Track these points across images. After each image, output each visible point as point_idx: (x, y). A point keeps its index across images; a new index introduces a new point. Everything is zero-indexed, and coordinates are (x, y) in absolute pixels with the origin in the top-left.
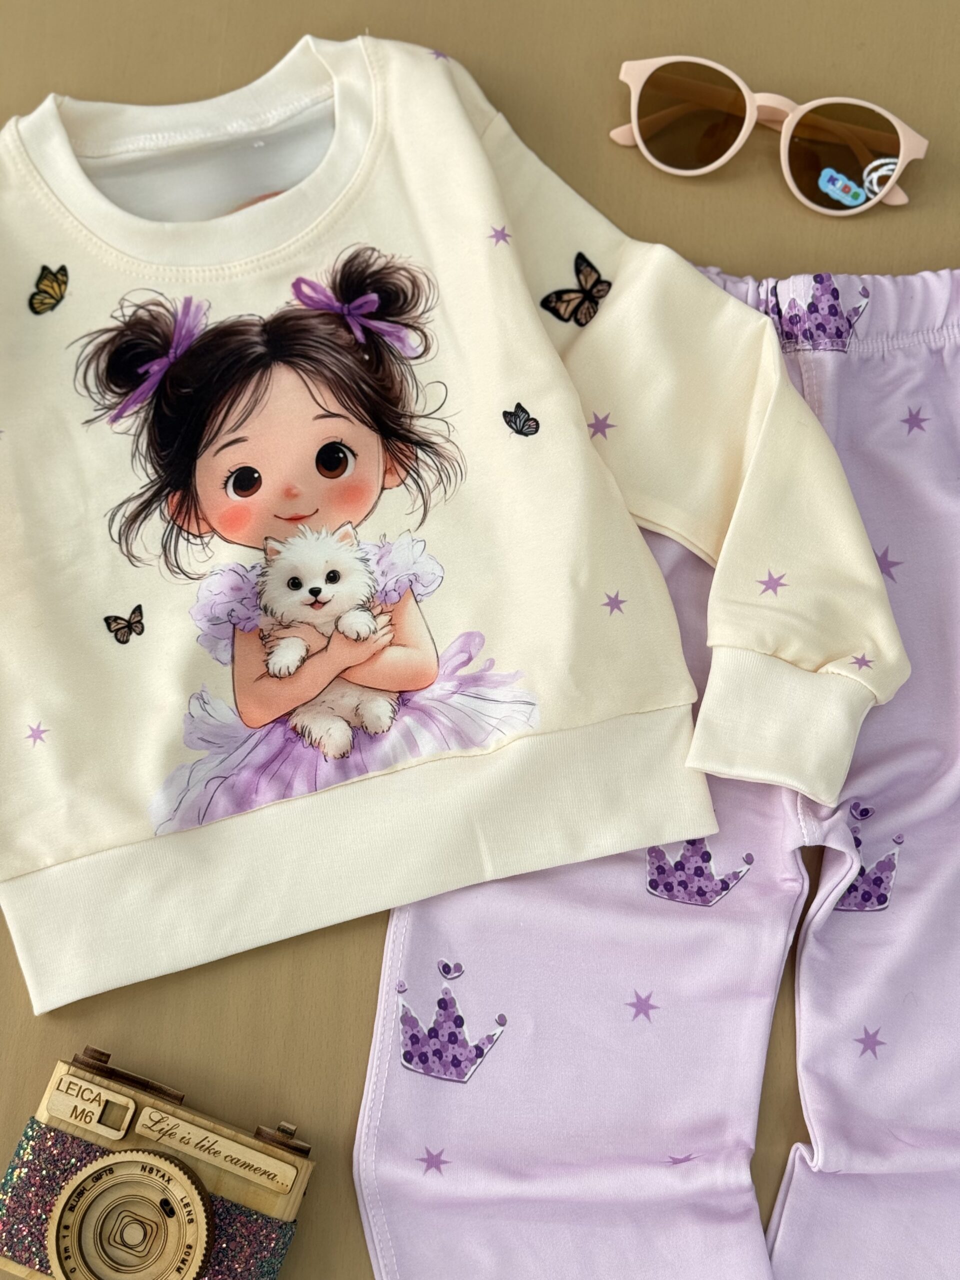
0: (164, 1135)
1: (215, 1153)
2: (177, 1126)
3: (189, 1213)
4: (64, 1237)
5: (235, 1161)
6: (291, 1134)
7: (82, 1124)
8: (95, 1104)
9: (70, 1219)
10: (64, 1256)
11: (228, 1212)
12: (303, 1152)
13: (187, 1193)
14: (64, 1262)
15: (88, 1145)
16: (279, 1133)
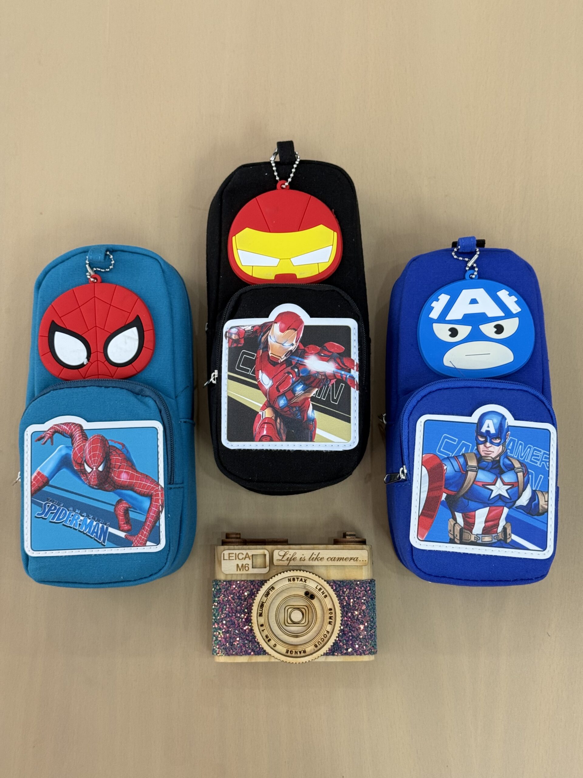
0: (290, 561)
1: (321, 559)
2: (295, 553)
4: (263, 631)
5: (333, 559)
6: (353, 535)
8: (247, 559)
9: (262, 620)
10: (267, 640)
11: (339, 586)
12: (364, 542)
13: (318, 583)
14: (268, 643)
15: (252, 582)
16: (347, 537)
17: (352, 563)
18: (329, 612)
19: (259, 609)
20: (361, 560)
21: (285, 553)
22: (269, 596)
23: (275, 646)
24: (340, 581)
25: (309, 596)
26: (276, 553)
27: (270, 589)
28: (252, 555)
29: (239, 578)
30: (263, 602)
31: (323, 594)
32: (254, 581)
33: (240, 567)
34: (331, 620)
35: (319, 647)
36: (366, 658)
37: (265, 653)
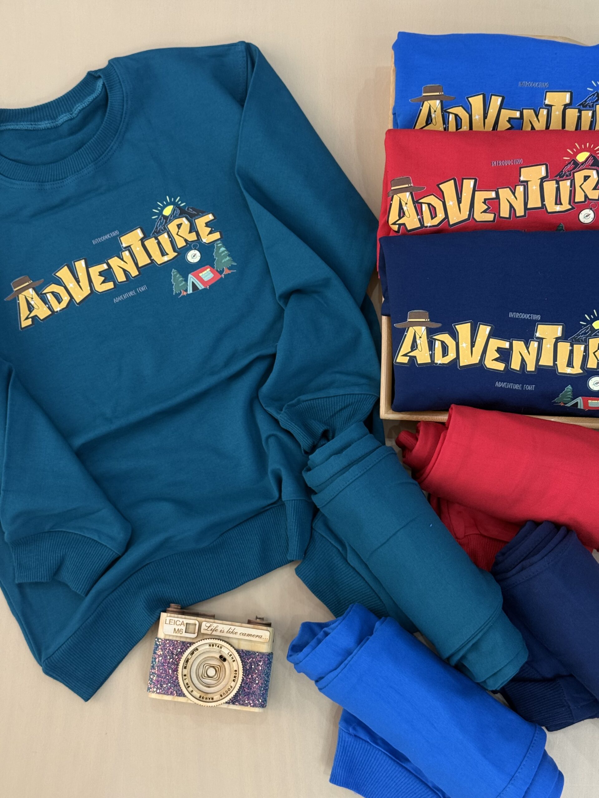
0: (213, 631)
1: (235, 633)
2: (217, 626)
3: (232, 658)
4: (185, 679)
5: (244, 634)
6: (262, 619)
7: (179, 635)
8: (182, 625)
9: (185, 672)
10: (187, 686)
11: (246, 654)
12: (269, 625)
13: (230, 650)
14: (188, 689)
15: (183, 642)
16: (257, 620)
17: (257, 639)
18: (235, 672)
19: (185, 663)
20: (264, 638)
21: (210, 625)
22: (194, 655)
23: (192, 691)
24: (247, 651)
25: (222, 659)
26: (204, 624)
27: (195, 650)
28: (187, 623)
29: (174, 639)
30: (188, 659)
31: (232, 659)
32: (185, 642)
33: (176, 630)
34: (235, 679)
35: (223, 697)
36: (256, 710)
37: (184, 695)
